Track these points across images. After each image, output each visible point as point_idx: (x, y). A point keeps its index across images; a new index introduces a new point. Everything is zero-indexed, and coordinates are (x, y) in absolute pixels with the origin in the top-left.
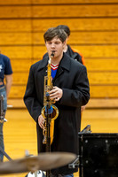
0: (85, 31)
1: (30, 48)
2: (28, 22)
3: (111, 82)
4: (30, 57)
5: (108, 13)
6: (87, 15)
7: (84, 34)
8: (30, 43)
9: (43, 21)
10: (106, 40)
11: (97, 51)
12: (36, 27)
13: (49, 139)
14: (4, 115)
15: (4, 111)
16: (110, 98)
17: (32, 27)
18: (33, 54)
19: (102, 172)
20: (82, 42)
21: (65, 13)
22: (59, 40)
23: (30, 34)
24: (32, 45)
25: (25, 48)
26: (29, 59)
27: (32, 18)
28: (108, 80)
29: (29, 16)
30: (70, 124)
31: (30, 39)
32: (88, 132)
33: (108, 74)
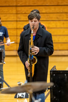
0: (46, 13)
1: (15, 22)
2: (14, 8)
3: (60, 41)
4: (16, 27)
5: (59, 3)
6: (47, 4)
7: (45, 15)
8: (15, 20)
9: (23, 8)
10: (57, 18)
11: (53, 24)
12: (19, 11)
13: (31, 74)
14: (4, 60)
15: (4, 58)
16: (60, 50)
17: (17, 11)
18: (17, 26)
19: (63, 92)
20: (44, 19)
21: (35, 3)
22: (36, 20)
23: (15, 15)
24: (17, 21)
25: (13, 23)
26: (15, 29)
27: (17, 6)
28: (59, 40)
29: (15, 5)
30: (43, 66)
31: (15, 17)
32: (55, 70)
33: (58, 37)
